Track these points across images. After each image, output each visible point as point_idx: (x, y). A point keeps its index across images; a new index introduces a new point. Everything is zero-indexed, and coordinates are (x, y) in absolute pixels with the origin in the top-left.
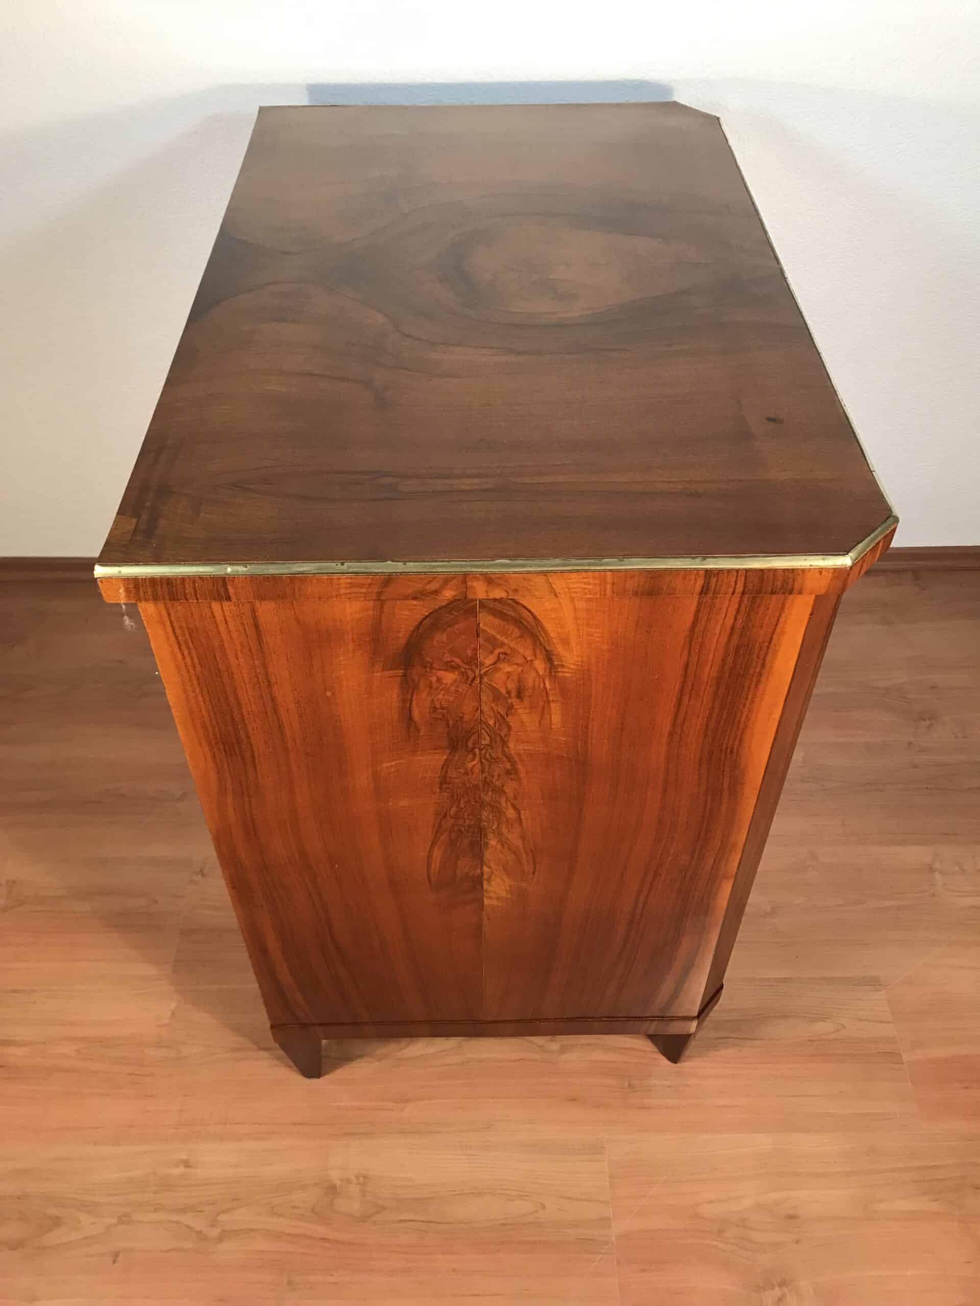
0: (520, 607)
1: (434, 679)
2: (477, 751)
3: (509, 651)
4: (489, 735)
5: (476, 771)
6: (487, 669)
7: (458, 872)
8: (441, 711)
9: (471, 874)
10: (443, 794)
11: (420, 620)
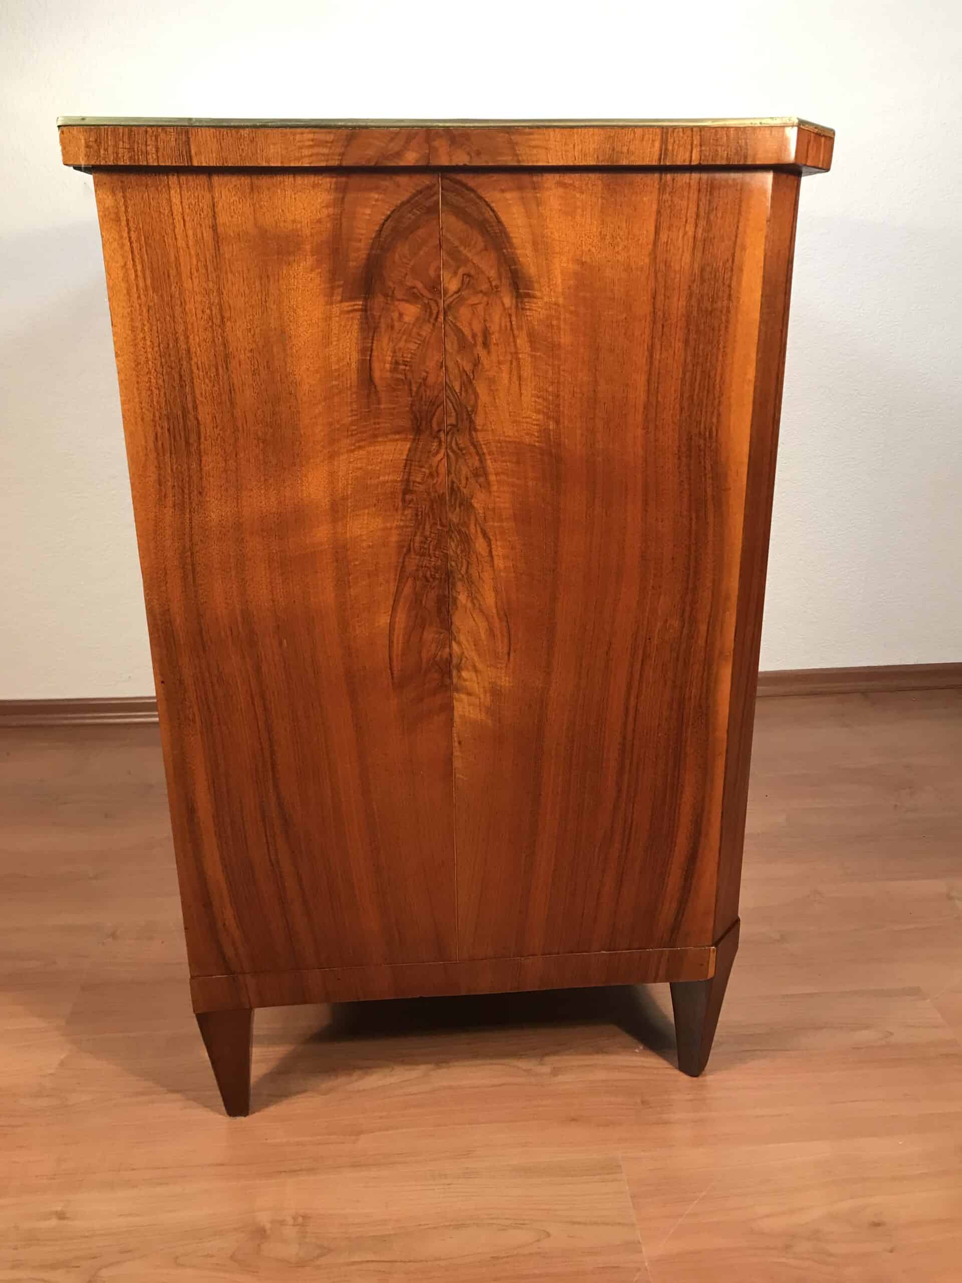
0: (481, 203)
1: (395, 315)
2: (442, 435)
3: (473, 272)
4: (455, 410)
5: (443, 470)
6: (451, 300)
7: (424, 655)
8: (403, 367)
9: (438, 658)
10: (406, 512)
11: (382, 222)
